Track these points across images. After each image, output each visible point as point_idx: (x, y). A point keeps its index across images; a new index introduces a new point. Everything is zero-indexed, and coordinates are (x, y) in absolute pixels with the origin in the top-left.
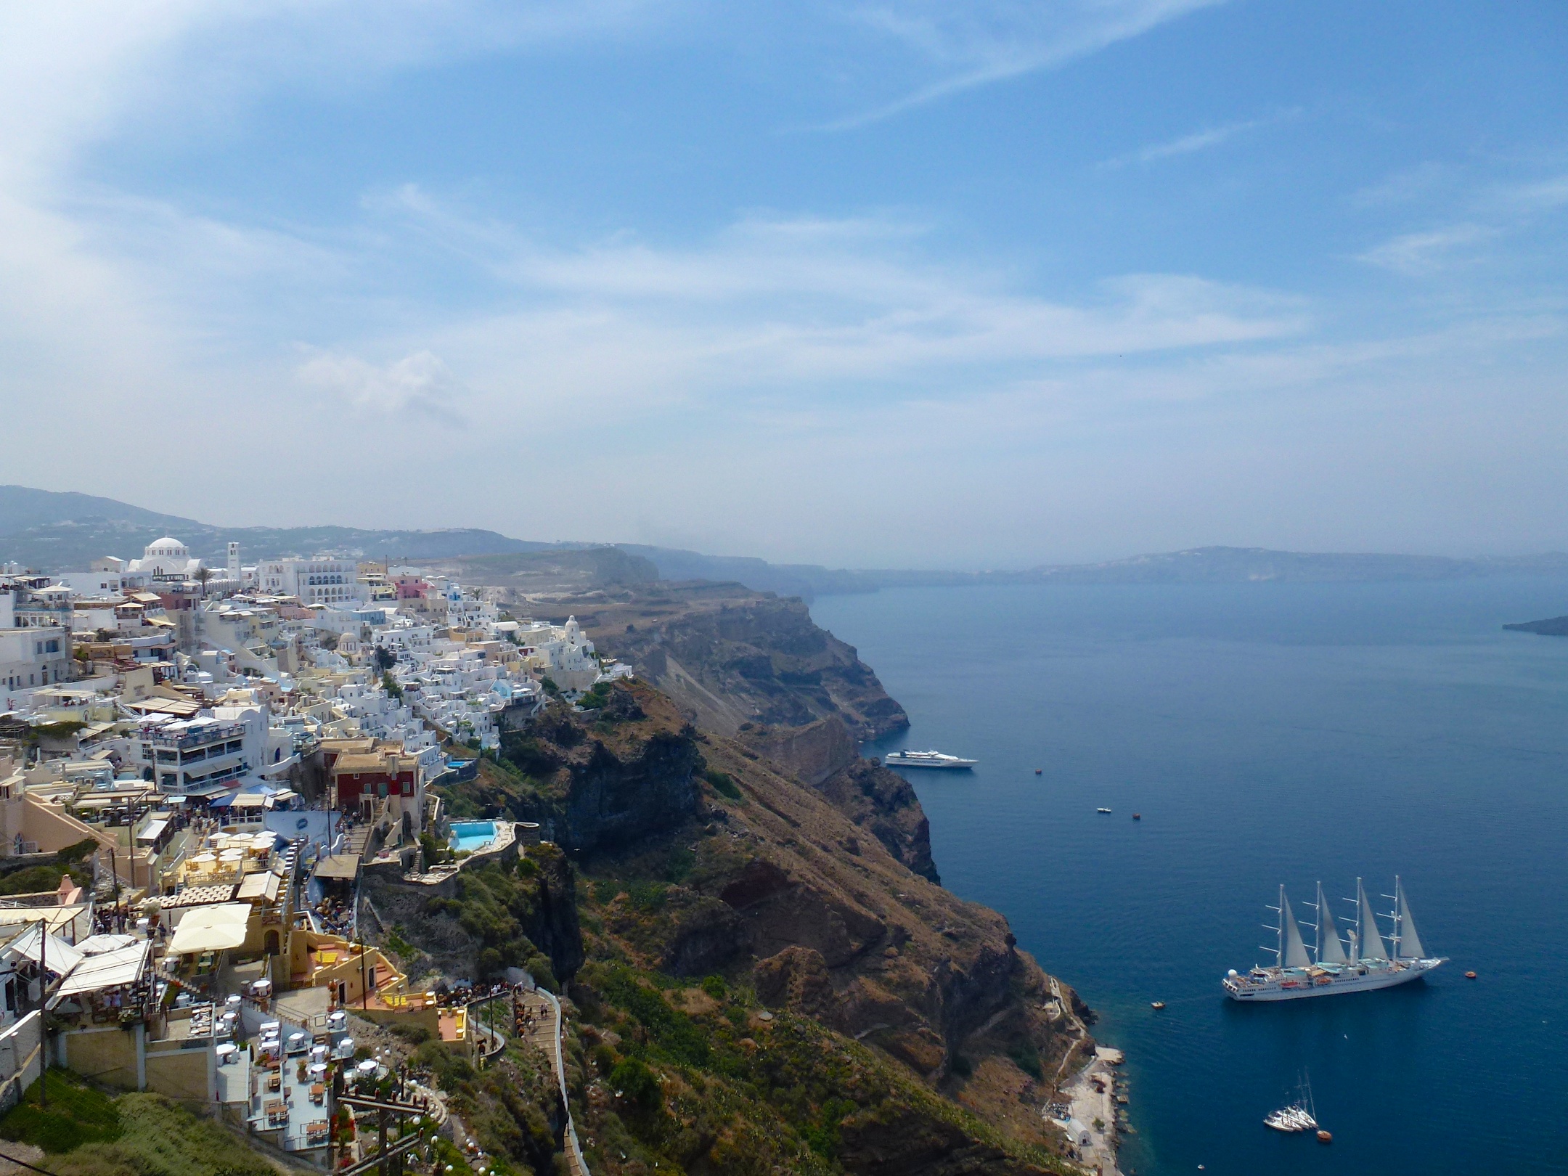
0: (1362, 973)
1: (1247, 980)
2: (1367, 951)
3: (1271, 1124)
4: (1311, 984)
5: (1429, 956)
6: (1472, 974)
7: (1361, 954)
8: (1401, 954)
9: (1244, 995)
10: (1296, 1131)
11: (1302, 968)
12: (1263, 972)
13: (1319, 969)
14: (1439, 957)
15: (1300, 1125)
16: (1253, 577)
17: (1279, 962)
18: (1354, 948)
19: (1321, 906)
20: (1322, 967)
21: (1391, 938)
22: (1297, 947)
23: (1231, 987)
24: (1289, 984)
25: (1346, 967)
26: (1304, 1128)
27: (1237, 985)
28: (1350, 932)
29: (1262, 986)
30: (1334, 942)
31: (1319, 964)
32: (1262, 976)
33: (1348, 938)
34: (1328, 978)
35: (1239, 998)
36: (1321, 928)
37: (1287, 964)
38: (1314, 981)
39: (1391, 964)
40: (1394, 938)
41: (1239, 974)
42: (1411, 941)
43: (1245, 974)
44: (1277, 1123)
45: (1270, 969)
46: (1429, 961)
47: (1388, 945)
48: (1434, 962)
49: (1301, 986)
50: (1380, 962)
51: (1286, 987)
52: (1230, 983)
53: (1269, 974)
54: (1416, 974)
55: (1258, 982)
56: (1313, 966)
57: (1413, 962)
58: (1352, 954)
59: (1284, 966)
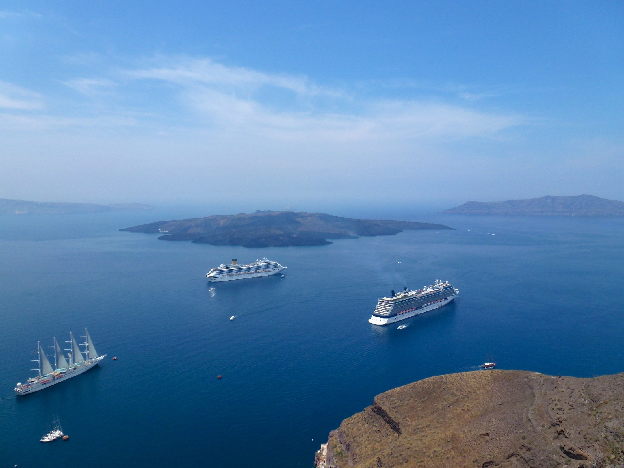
0: (75, 369)
1: (26, 385)
2: (76, 360)
3: (43, 440)
4: (55, 379)
6: (115, 358)
7: (74, 362)
8: (90, 357)
11: (50, 374)
12: (33, 380)
14: (103, 355)
16: (17, 212)
18: (71, 360)
19: (56, 346)
20: (59, 371)
22: (47, 365)
23: (19, 391)
24: (45, 382)
25: (69, 368)
26: (58, 438)
27: (21, 389)
28: (69, 354)
29: (33, 386)
30: (63, 360)
33: (68, 357)
34: (61, 375)
38: (56, 377)
39: (86, 363)
40: (86, 352)
42: (93, 351)
44: (46, 439)
45: (36, 378)
46: (100, 358)
49: (51, 381)
50: (82, 363)
54: (96, 364)
56: (55, 372)
57: (94, 359)
59: (42, 375)
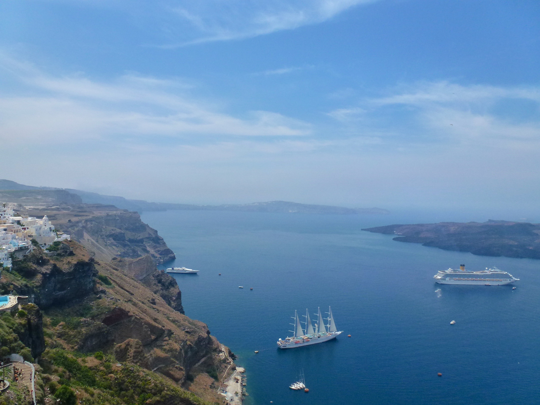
0: (319, 337)
1: (284, 341)
2: (320, 330)
3: (291, 387)
4: (304, 342)
5: (338, 331)
6: (350, 335)
7: (319, 331)
8: (330, 331)
9: (284, 347)
10: (299, 389)
11: (301, 337)
12: (289, 339)
13: (306, 337)
14: (341, 331)
15: (300, 387)
16: (290, 211)
17: (294, 335)
18: (317, 329)
19: (307, 316)
20: (308, 336)
21: (327, 326)
22: (300, 329)
23: (279, 344)
24: (297, 342)
25: (314, 336)
26: (301, 388)
27: (281, 343)
28: (316, 324)
29: (289, 343)
30: (311, 328)
31: (306, 335)
32: (289, 340)
33: (315, 326)
34: (309, 339)
35: (282, 348)
36: (307, 324)
37: (297, 336)
38: (305, 341)
39: (327, 334)
40: (328, 326)
41: (282, 340)
42: (333, 326)
43: (284, 339)
44: (293, 387)
45: (292, 337)
46: (338, 332)
47: (326, 328)
48: (339, 333)
49: (301, 342)
50: (324, 333)
51: (296, 343)
52: (279, 343)
53: (291, 339)
54: (334, 336)
55: (288, 342)
56: (305, 336)
57: (334, 333)
58: (316, 331)
59: (296, 336)
